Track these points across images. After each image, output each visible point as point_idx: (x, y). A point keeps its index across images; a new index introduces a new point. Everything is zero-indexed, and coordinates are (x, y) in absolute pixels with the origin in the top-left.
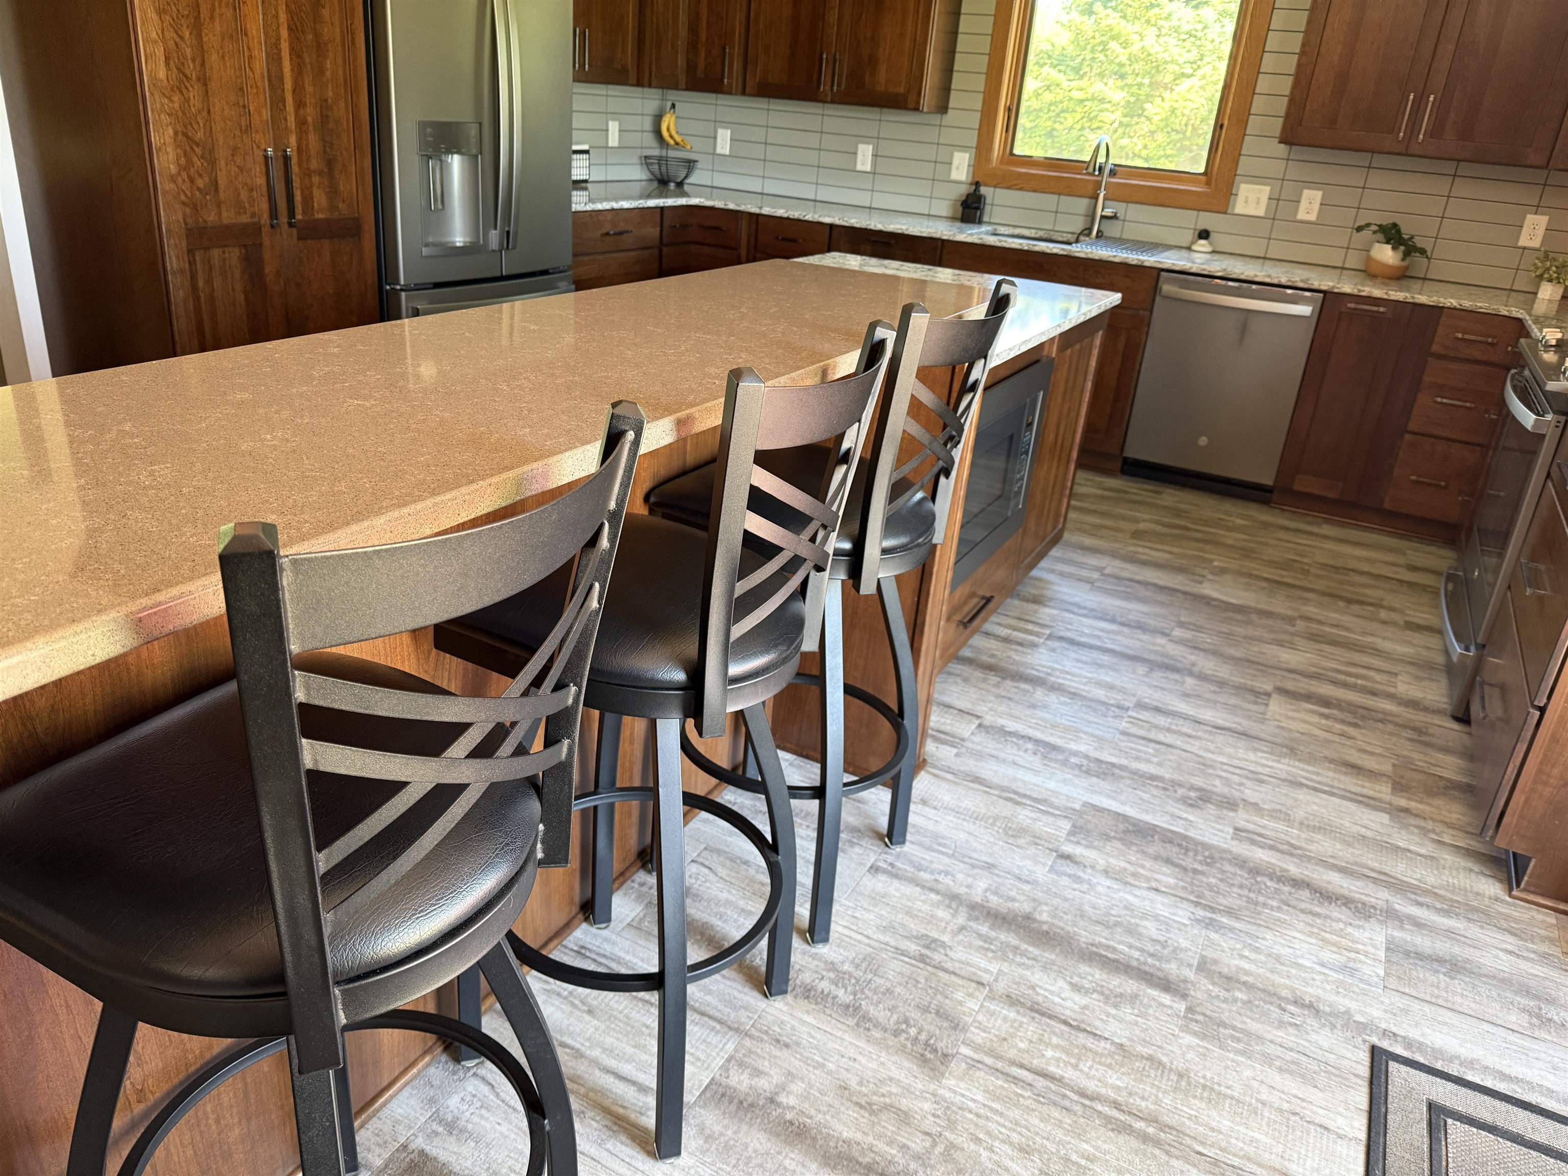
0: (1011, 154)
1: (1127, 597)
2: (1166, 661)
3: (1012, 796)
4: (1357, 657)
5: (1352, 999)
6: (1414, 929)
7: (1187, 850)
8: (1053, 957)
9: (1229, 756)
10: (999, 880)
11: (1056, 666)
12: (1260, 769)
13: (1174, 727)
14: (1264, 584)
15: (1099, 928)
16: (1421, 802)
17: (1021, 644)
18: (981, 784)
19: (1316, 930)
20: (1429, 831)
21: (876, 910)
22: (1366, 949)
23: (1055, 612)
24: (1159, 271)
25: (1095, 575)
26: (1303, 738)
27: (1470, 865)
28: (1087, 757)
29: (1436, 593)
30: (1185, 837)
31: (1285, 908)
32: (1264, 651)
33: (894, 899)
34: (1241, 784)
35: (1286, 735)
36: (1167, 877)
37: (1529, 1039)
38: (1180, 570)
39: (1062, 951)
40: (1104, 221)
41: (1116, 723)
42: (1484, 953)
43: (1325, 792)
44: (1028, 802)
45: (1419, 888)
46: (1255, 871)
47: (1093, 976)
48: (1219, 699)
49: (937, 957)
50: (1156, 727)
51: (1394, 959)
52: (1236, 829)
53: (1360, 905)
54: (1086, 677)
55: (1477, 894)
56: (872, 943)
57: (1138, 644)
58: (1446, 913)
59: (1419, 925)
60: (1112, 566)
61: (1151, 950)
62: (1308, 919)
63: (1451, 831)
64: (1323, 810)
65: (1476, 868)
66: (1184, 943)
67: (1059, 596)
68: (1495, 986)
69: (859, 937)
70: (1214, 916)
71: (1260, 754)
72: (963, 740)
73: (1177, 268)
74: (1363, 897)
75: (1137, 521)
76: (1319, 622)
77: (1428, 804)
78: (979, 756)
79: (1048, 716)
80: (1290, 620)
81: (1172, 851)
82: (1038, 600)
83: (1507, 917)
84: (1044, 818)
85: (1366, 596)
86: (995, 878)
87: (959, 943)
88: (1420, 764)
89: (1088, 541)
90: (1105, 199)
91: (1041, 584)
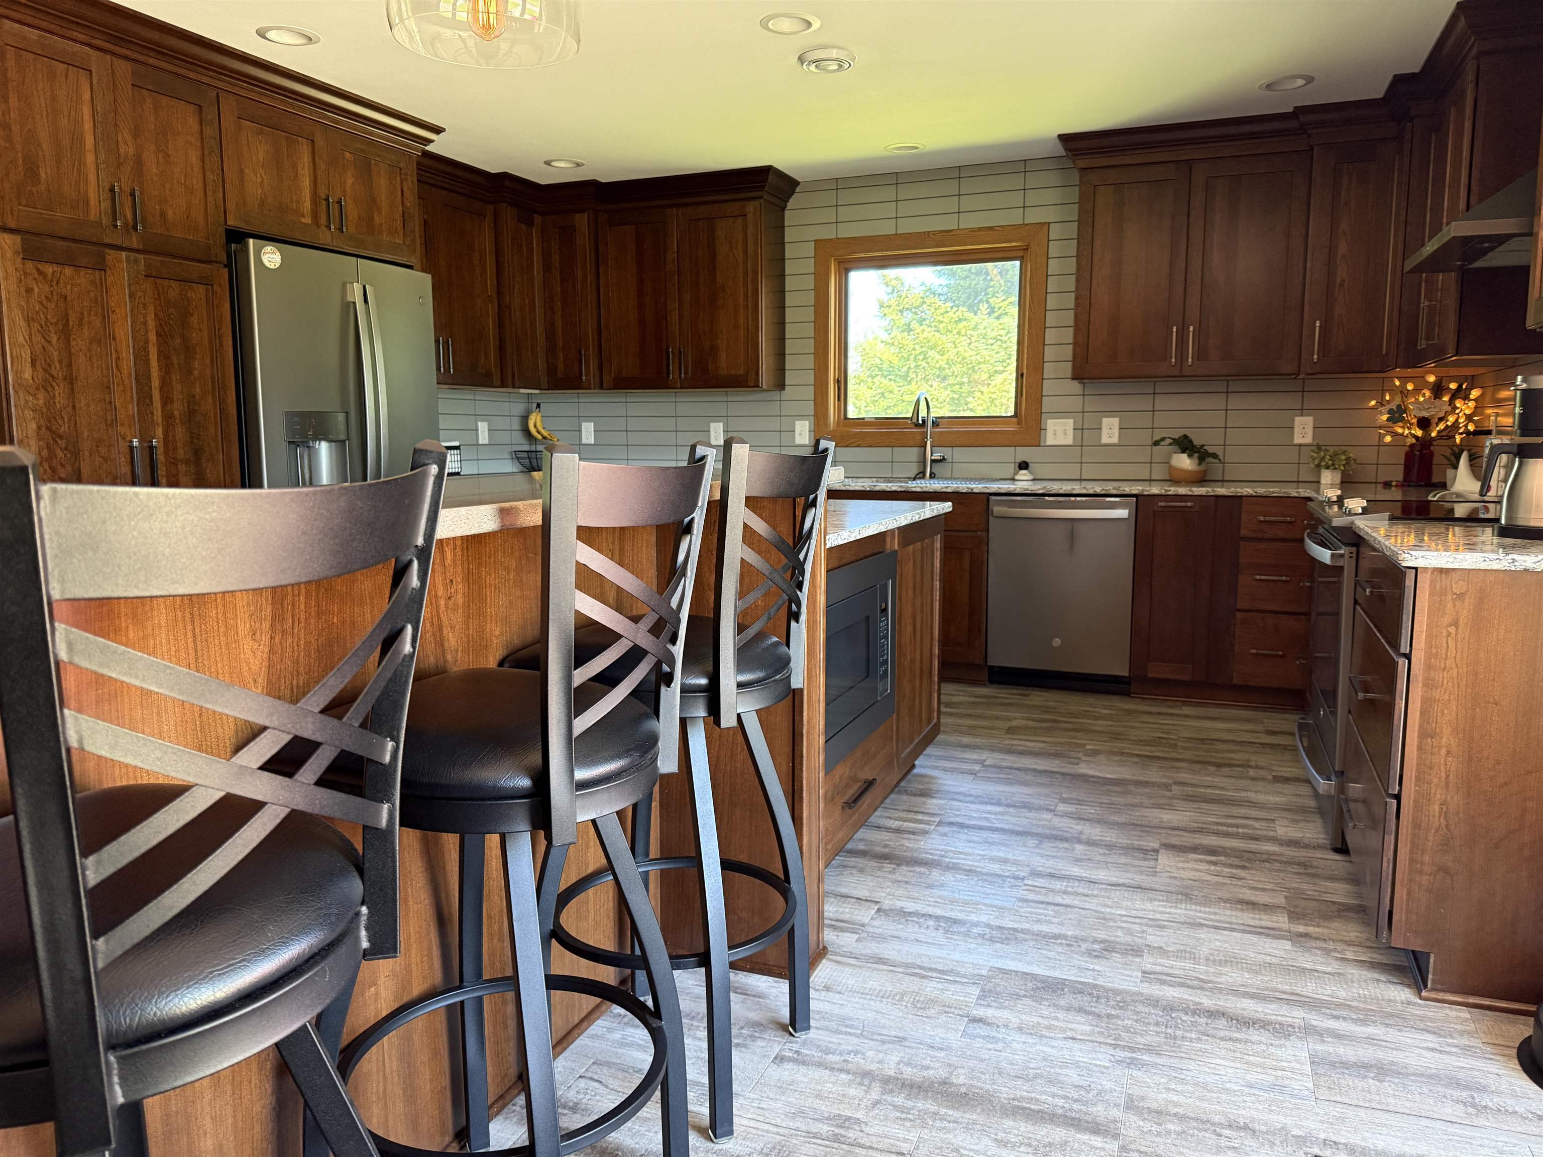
0: (846, 418)
1: (1009, 782)
2: (1054, 832)
3: (917, 971)
4: (1235, 811)
5: (1286, 1115)
6: (1334, 1040)
7: (1098, 998)
8: (975, 1117)
9: (1127, 909)
10: (913, 1051)
11: (948, 848)
12: (1158, 916)
13: (1069, 889)
14: (1136, 760)
15: (1019, 1082)
16: (1318, 926)
17: (913, 833)
18: (885, 964)
19: (1239, 1055)
20: (1331, 951)
21: (783, 1098)
22: (1291, 1065)
23: (942, 802)
24: (987, 496)
25: (977, 767)
26: (1197, 884)
27: (1376, 975)
28: (988, 926)
29: (1294, 749)
30: (1095, 986)
31: (1205, 1038)
32: (1146, 814)
33: (803, 1085)
34: (1143, 932)
35: (1178, 883)
36: (1082, 1025)
37: (1470, 1128)
38: (1056, 755)
39: (983, 1110)
40: (934, 465)
41: (1015, 892)
42: (1408, 1054)
43: (1225, 929)
44: (935, 975)
45: (1331, 1003)
46: (1169, 1008)
47: (1018, 1129)
48: (1109, 860)
49: (852, 1134)
50: (1052, 891)
51: (1321, 1071)
52: (1144, 972)
53: (1277, 1026)
54: (979, 855)
55: (1390, 1001)
56: (781, 1131)
57: (1025, 821)
58: (1363, 1022)
59: (1338, 1036)
60: (991, 758)
61: (1076, 1096)
62: (1229, 1045)
63: (1352, 948)
64: (1226, 945)
65: (1383, 978)
66: (1108, 1085)
67: (945, 788)
68: (1424, 1082)
69: (767, 1127)
70: (1134, 1055)
71: (1157, 903)
72: (863, 925)
73: (1003, 491)
74: (1279, 1018)
75: (1009, 719)
76: (1193, 785)
77: (1326, 927)
78: (882, 938)
79: (945, 893)
80: (1167, 787)
81: (1083, 1001)
82: (925, 794)
83: (1422, 1018)
84: (952, 988)
85: (1232, 759)
86: (908, 1050)
87: (874, 1118)
88: (1309, 893)
89: (966, 740)
90: (932, 447)
91: (927, 780)
